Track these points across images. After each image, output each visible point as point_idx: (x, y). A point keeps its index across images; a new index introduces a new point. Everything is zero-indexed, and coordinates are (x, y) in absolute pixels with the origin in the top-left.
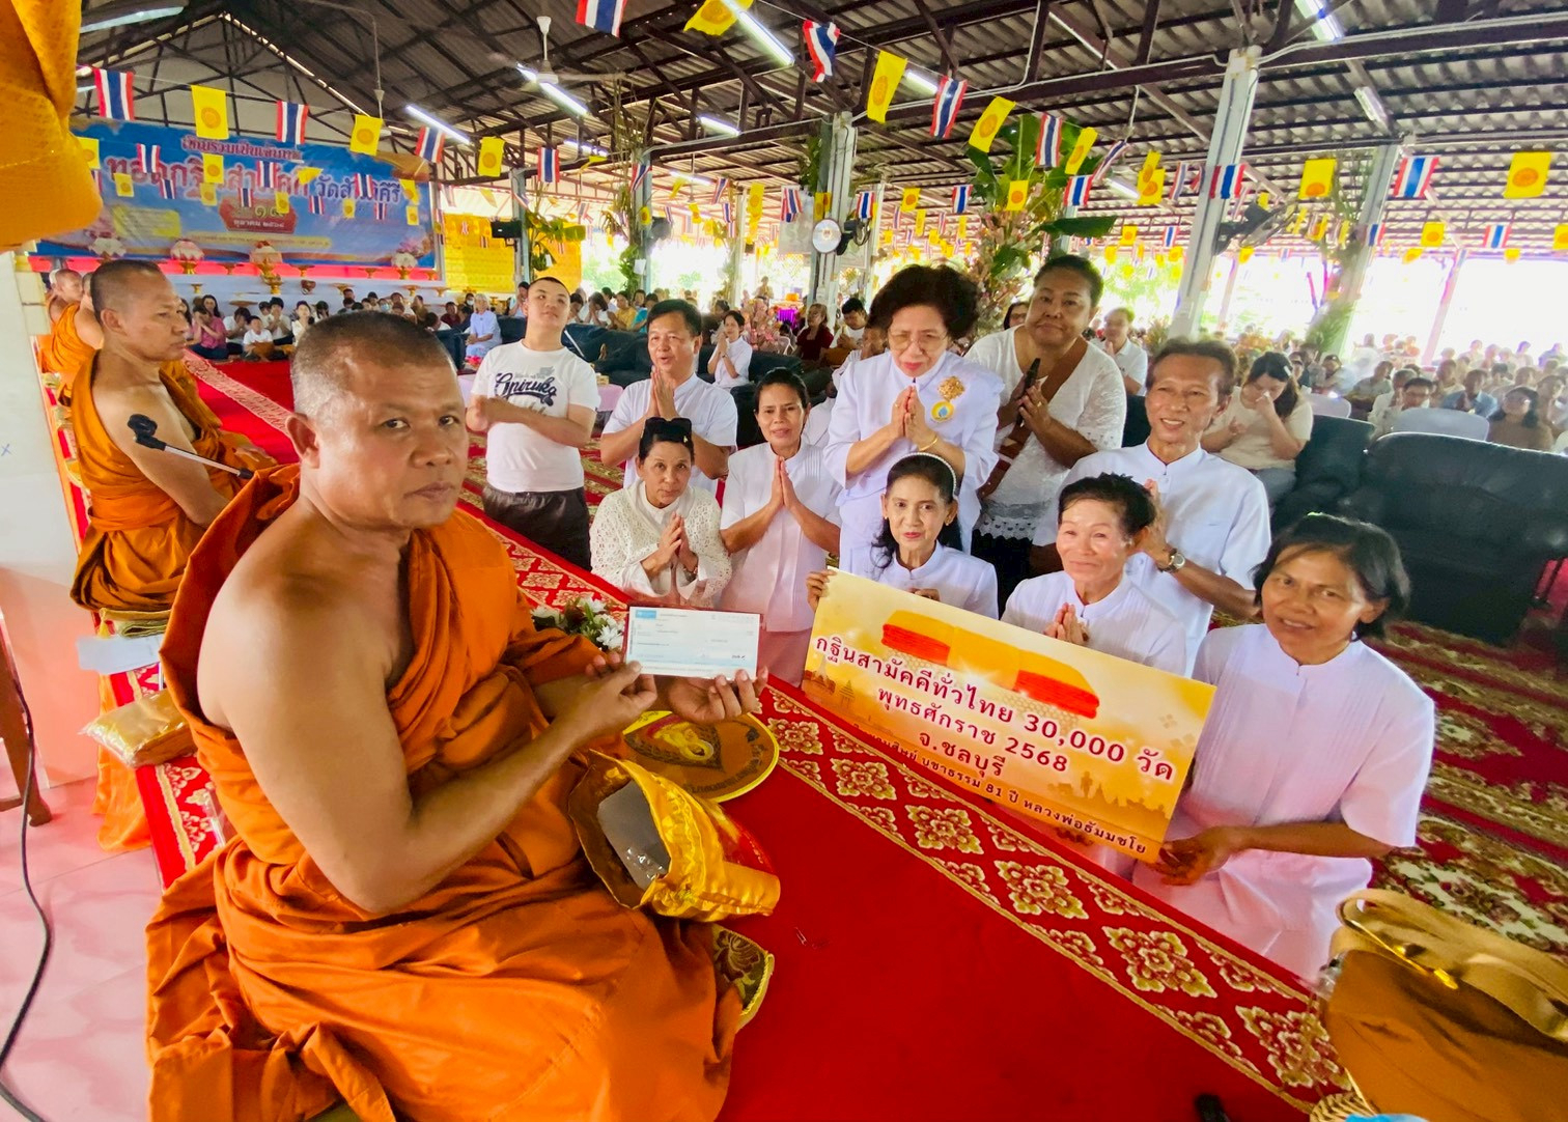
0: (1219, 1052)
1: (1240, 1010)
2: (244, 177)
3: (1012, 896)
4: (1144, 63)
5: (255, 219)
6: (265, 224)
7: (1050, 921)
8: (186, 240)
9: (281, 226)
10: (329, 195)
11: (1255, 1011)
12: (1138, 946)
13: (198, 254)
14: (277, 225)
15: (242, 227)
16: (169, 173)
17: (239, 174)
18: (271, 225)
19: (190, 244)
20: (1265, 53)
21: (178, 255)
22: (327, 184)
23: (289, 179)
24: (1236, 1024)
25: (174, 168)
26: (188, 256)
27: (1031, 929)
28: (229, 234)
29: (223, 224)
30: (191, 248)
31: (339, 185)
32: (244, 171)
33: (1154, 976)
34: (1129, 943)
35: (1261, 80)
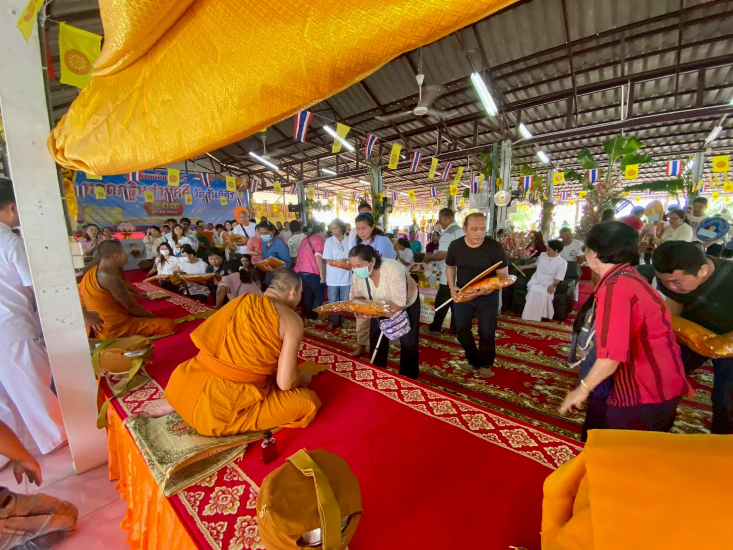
0: (541, 462)
1: (545, 449)
2: (157, 190)
3: (469, 425)
4: (475, 146)
5: (162, 210)
6: (168, 212)
7: (482, 431)
8: (126, 222)
9: (176, 212)
10: (200, 197)
11: (550, 448)
12: (511, 435)
13: (133, 228)
14: (174, 212)
15: (155, 214)
16: (117, 189)
17: (155, 189)
18: (171, 212)
19: (129, 223)
20: (513, 142)
21: (122, 230)
22: (199, 192)
23: (180, 190)
24: (544, 453)
25: (120, 187)
26: (127, 230)
27: (476, 434)
28: (148, 218)
29: (145, 213)
30: (129, 226)
31: (205, 192)
32: (157, 187)
33: (518, 443)
34: (508, 434)
35: (513, 150)
